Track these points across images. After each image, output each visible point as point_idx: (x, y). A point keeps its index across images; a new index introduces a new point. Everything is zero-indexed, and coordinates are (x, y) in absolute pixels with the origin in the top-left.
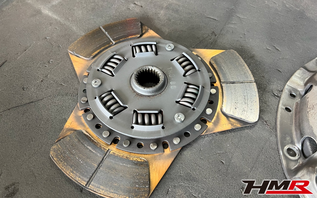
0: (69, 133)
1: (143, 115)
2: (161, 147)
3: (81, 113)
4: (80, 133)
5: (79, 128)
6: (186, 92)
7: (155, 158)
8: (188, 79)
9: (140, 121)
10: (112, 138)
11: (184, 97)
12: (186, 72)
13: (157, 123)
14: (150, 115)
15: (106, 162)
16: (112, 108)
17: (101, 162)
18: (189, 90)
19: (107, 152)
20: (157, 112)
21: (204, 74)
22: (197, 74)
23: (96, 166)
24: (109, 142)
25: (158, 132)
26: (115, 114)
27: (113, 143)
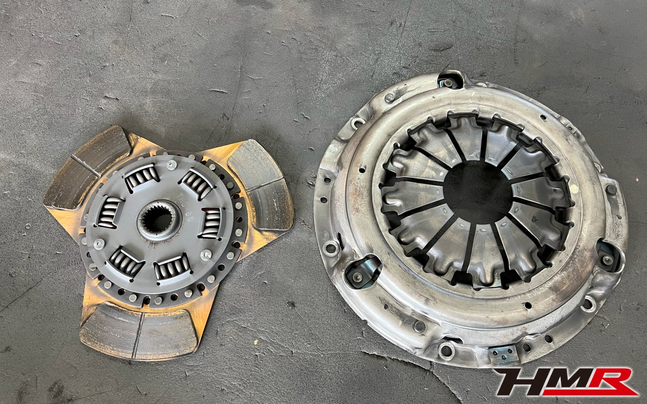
0: (91, 310)
1: (166, 265)
2: (197, 292)
3: (96, 282)
4: (104, 307)
5: (101, 301)
6: (206, 221)
7: (194, 305)
8: (206, 203)
9: (164, 274)
10: (141, 299)
11: (205, 228)
12: (200, 194)
13: (184, 270)
14: (173, 263)
15: (143, 328)
16: (128, 269)
17: (139, 329)
18: (209, 217)
19: (141, 317)
20: (180, 257)
21: (222, 190)
22: (214, 192)
23: (135, 335)
24: (139, 306)
25: (189, 279)
26: (134, 275)
27: (144, 305)
